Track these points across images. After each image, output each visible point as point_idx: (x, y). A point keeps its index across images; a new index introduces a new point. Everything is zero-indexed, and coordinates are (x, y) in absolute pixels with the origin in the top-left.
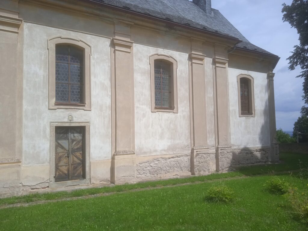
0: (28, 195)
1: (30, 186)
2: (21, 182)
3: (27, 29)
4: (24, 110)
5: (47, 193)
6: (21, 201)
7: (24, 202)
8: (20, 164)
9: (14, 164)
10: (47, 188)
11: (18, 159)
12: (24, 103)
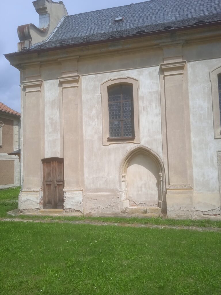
0: (201, 220)
1: (202, 211)
2: (194, 207)
3: (190, 68)
4: (192, 141)
5: (218, 221)
6: (195, 225)
7: (198, 226)
8: (192, 190)
9: (187, 190)
10: (218, 216)
11: (190, 186)
12: (192, 135)
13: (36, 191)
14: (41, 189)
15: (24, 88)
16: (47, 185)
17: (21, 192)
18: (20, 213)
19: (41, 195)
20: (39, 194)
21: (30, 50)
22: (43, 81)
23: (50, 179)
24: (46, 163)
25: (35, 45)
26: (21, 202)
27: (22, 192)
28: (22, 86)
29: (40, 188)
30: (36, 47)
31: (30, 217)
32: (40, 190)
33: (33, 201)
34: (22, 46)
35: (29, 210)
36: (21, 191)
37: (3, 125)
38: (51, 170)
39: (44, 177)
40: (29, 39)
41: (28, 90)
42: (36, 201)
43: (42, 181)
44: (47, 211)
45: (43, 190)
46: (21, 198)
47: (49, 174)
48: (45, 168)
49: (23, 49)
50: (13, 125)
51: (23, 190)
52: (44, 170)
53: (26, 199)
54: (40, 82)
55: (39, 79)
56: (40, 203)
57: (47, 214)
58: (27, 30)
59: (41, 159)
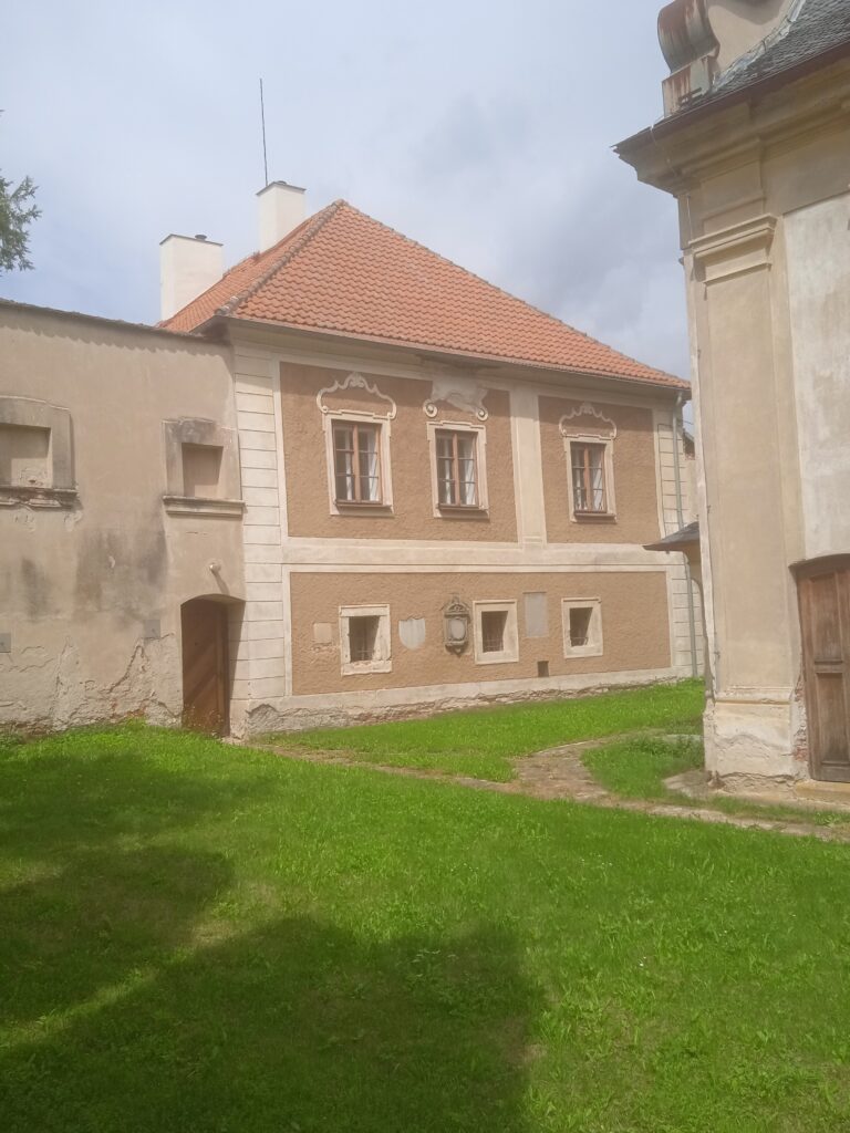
13: (776, 703)
14: (797, 691)
15: (700, 267)
16: (821, 676)
17: (710, 701)
18: (713, 788)
19: (797, 717)
20: (788, 715)
21: (717, 94)
22: (780, 219)
23: (833, 650)
24: (813, 579)
25: (735, 70)
26: (717, 745)
27: (714, 701)
28: (690, 260)
29: (792, 688)
30: (738, 76)
31: (761, 810)
32: (794, 696)
33: (763, 741)
34: (678, 89)
35: (749, 779)
36: (712, 697)
37: (614, 433)
38: (836, 613)
39: (807, 643)
40: (709, 49)
41: (713, 272)
42: (778, 742)
43: (800, 661)
44: (832, 790)
45: (806, 699)
46: (715, 727)
47: (828, 630)
48: (808, 601)
49: (684, 101)
50: (650, 429)
51: (722, 695)
52: (804, 613)
53: (735, 733)
54: (767, 225)
55: (758, 214)
56: (796, 754)
57: (832, 801)
58: (696, 12)
59: (788, 564)
